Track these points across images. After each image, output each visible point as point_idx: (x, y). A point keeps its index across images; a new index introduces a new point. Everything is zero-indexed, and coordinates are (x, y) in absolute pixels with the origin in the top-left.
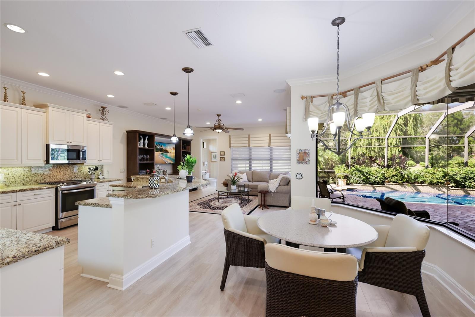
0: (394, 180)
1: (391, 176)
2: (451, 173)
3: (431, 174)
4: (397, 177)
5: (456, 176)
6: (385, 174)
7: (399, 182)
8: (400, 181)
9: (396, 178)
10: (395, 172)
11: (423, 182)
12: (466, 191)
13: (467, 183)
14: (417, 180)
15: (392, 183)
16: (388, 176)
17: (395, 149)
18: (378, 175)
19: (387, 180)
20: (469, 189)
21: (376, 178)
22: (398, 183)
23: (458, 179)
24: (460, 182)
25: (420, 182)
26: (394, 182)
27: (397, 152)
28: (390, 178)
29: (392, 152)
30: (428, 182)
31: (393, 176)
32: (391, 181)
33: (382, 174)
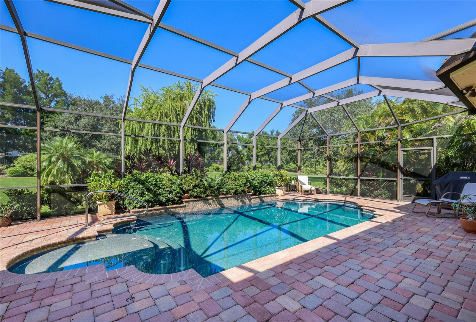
0: (195, 194)
1: (191, 186)
2: (250, 178)
3: (234, 180)
4: (200, 188)
5: (254, 181)
6: (182, 184)
7: (203, 196)
8: (204, 193)
9: (198, 189)
10: (197, 181)
11: (228, 193)
12: (261, 199)
13: (263, 188)
14: (221, 190)
15: (193, 199)
16: (187, 188)
17: (190, 146)
18: (174, 187)
19: (186, 195)
20: (263, 196)
21: (171, 192)
22: (200, 197)
23: (256, 184)
24: (257, 188)
25: (224, 193)
26: (195, 197)
27: (193, 151)
28: (190, 190)
29: (187, 150)
30: (232, 192)
31: (195, 186)
32: (191, 196)
33: (179, 185)
